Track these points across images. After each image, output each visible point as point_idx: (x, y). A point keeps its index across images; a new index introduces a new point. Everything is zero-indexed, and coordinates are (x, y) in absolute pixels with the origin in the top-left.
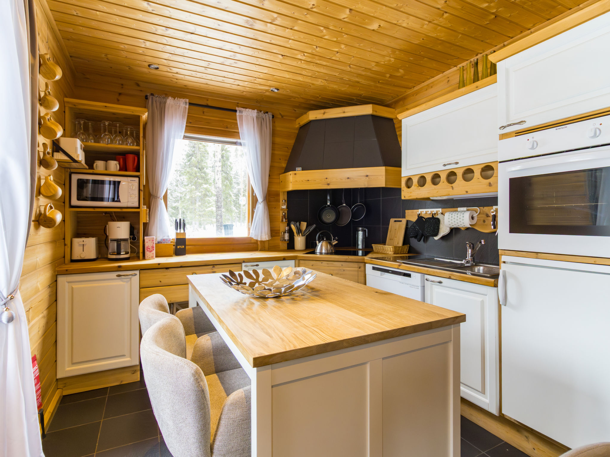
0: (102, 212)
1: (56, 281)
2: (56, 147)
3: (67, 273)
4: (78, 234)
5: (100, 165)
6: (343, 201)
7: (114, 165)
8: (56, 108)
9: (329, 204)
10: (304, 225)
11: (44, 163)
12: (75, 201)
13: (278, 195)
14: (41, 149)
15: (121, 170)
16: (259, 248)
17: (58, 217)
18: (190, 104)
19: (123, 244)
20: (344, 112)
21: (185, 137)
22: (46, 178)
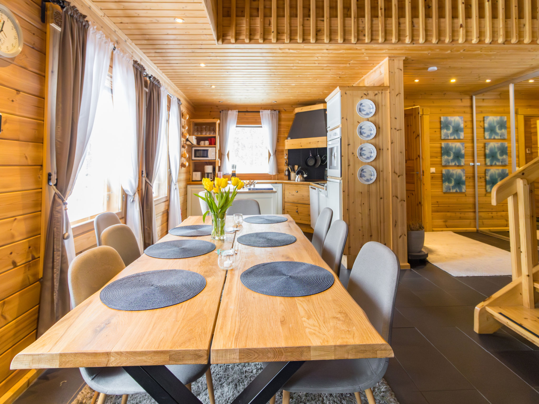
0: (204, 162)
1: (187, 187)
2: (187, 140)
3: (190, 184)
4: (195, 170)
5: (202, 143)
6: (318, 154)
7: (207, 143)
8: (187, 128)
9: (311, 155)
10: (296, 167)
11: (183, 147)
12: (193, 158)
13: (282, 151)
14: (183, 142)
15: (209, 145)
16: (272, 179)
17: (187, 164)
18: (239, 112)
19: (210, 175)
20: (311, 108)
21: (237, 127)
22: (184, 152)
